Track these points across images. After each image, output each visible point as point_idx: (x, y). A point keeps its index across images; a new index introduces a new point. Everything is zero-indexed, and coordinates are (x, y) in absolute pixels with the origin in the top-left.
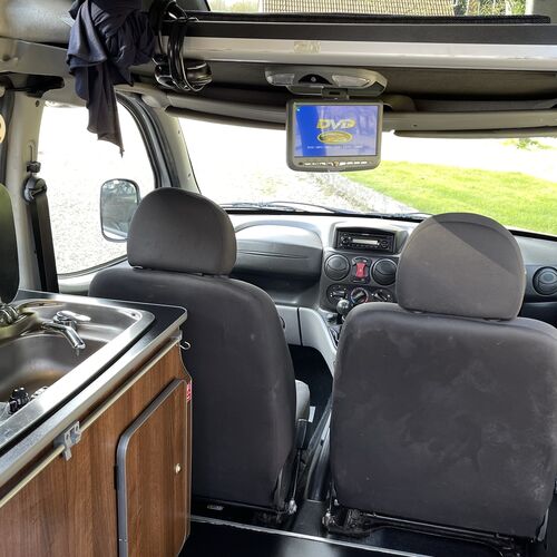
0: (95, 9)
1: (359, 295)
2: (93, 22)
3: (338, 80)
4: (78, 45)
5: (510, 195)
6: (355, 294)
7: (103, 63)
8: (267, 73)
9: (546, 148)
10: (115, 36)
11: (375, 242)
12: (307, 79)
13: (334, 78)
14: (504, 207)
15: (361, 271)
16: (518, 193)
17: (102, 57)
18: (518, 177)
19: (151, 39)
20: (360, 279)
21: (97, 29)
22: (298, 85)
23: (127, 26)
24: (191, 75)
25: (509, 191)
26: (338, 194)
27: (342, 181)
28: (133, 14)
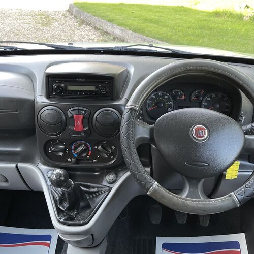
1: (80, 149)
5: (181, 19)
6: (76, 149)
11: (92, 88)
14: (179, 26)
15: (79, 123)
16: (185, 18)
20: (79, 133)
25: (180, 17)
26: (87, 24)
27: (88, 17)
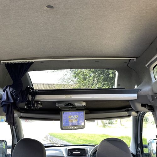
0: (11, 89)
2: (10, 92)
3: (76, 104)
4: (6, 98)
7: (13, 103)
8: (56, 104)
9: (110, 127)
10: (17, 96)
12: (68, 105)
13: (75, 104)
17: (12, 101)
18: (105, 135)
19: (26, 96)
21: (11, 94)
22: (65, 106)
23: (20, 93)
24: (37, 105)
28: (22, 90)
